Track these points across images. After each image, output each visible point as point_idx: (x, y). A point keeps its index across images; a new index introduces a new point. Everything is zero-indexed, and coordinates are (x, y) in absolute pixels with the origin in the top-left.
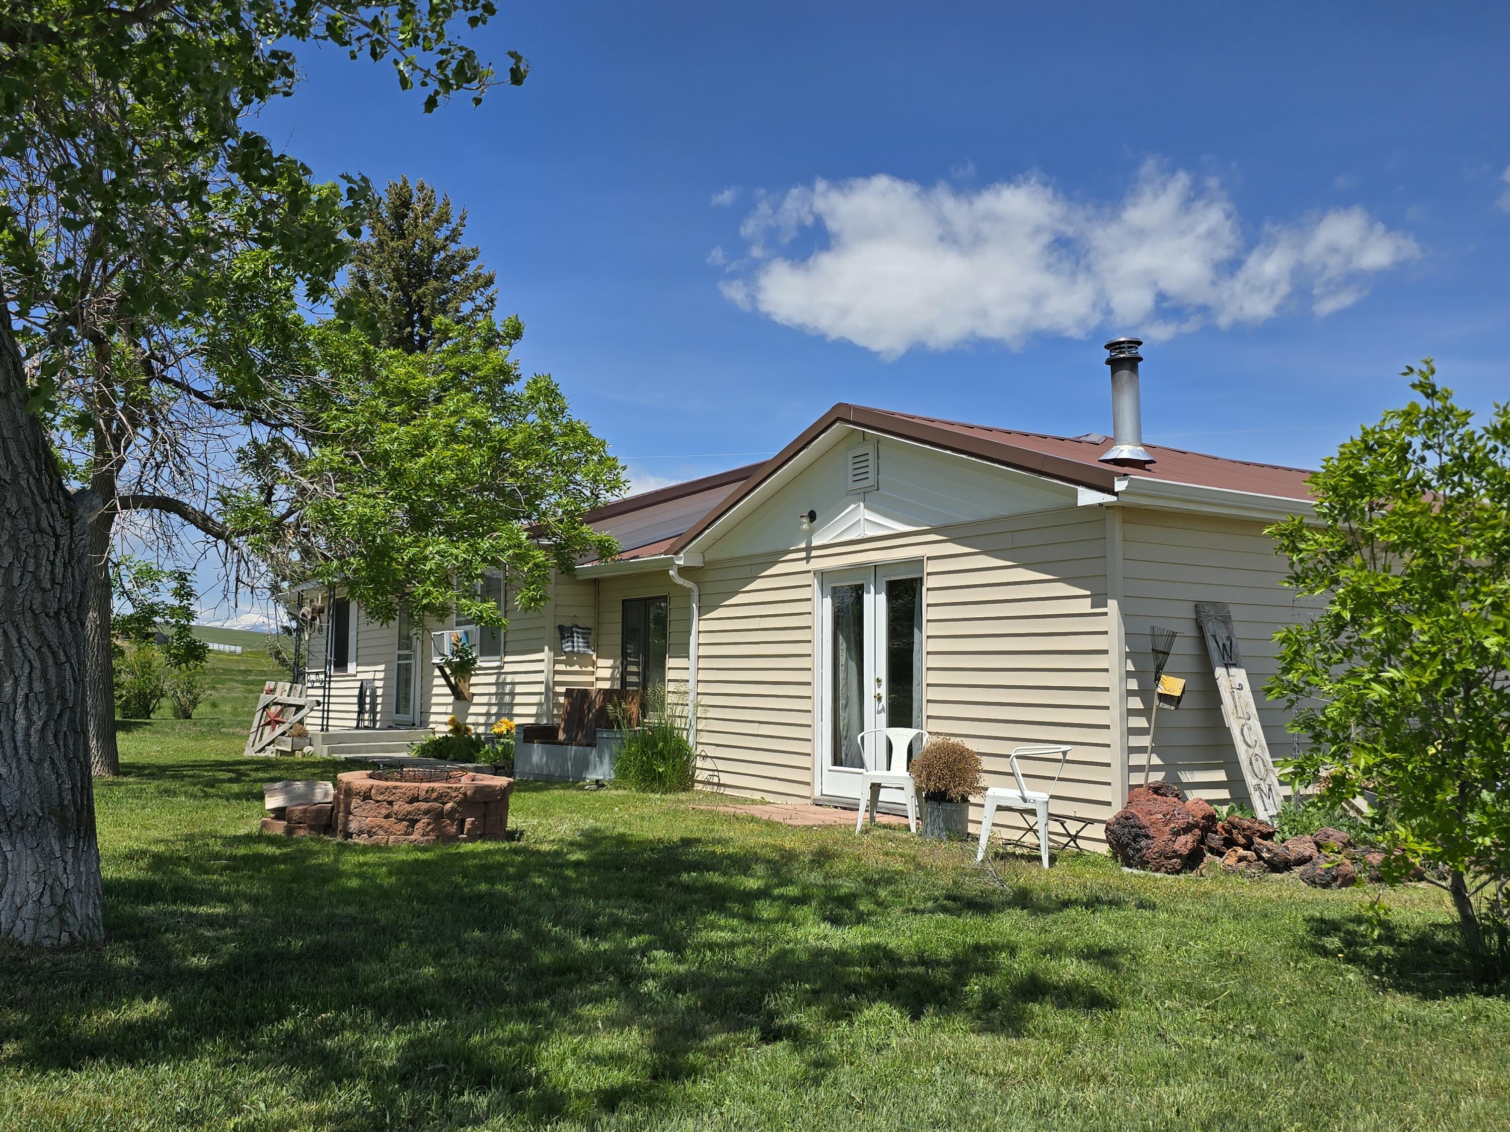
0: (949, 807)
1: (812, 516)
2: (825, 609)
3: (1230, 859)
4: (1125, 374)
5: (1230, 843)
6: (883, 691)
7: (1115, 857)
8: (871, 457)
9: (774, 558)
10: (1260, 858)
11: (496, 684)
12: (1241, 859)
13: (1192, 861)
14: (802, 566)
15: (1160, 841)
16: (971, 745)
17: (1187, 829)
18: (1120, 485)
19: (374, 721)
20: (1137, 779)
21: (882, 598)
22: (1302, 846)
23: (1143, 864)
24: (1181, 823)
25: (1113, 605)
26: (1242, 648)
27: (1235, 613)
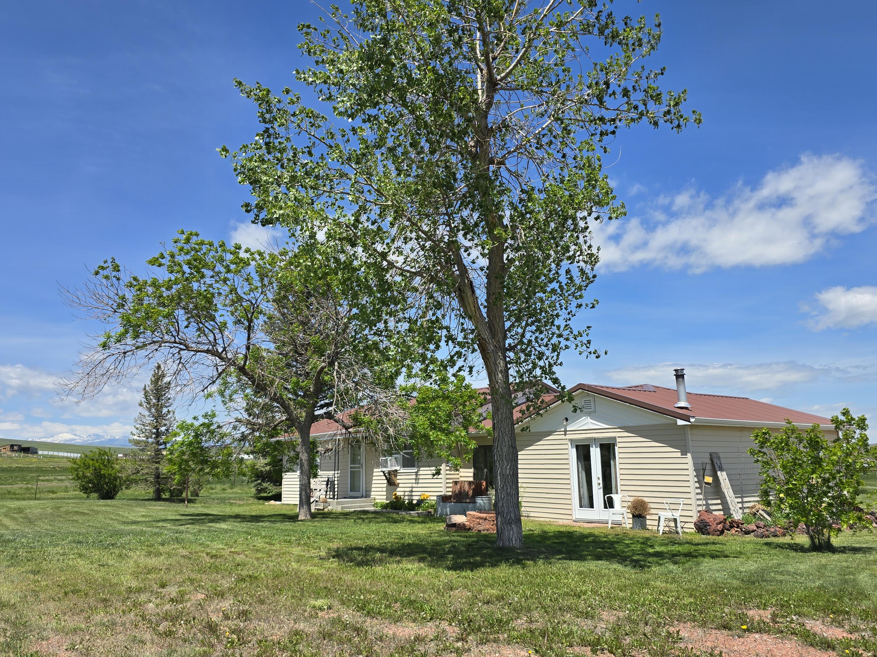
0: (641, 519)
1: (567, 419)
2: (573, 452)
3: (733, 531)
4: (681, 379)
5: (732, 527)
6: (601, 481)
7: (698, 532)
8: (592, 401)
9: (550, 433)
10: (742, 530)
11: (416, 479)
12: (736, 531)
13: (722, 532)
14: (563, 437)
15: (713, 526)
16: (646, 500)
17: (720, 523)
18: (692, 420)
19: (334, 495)
20: (700, 508)
21: (598, 450)
22: (753, 527)
23: (709, 534)
24: (718, 521)
25: (689, 455)
26: (724, 466)
27: (721, 455)
